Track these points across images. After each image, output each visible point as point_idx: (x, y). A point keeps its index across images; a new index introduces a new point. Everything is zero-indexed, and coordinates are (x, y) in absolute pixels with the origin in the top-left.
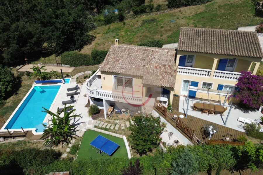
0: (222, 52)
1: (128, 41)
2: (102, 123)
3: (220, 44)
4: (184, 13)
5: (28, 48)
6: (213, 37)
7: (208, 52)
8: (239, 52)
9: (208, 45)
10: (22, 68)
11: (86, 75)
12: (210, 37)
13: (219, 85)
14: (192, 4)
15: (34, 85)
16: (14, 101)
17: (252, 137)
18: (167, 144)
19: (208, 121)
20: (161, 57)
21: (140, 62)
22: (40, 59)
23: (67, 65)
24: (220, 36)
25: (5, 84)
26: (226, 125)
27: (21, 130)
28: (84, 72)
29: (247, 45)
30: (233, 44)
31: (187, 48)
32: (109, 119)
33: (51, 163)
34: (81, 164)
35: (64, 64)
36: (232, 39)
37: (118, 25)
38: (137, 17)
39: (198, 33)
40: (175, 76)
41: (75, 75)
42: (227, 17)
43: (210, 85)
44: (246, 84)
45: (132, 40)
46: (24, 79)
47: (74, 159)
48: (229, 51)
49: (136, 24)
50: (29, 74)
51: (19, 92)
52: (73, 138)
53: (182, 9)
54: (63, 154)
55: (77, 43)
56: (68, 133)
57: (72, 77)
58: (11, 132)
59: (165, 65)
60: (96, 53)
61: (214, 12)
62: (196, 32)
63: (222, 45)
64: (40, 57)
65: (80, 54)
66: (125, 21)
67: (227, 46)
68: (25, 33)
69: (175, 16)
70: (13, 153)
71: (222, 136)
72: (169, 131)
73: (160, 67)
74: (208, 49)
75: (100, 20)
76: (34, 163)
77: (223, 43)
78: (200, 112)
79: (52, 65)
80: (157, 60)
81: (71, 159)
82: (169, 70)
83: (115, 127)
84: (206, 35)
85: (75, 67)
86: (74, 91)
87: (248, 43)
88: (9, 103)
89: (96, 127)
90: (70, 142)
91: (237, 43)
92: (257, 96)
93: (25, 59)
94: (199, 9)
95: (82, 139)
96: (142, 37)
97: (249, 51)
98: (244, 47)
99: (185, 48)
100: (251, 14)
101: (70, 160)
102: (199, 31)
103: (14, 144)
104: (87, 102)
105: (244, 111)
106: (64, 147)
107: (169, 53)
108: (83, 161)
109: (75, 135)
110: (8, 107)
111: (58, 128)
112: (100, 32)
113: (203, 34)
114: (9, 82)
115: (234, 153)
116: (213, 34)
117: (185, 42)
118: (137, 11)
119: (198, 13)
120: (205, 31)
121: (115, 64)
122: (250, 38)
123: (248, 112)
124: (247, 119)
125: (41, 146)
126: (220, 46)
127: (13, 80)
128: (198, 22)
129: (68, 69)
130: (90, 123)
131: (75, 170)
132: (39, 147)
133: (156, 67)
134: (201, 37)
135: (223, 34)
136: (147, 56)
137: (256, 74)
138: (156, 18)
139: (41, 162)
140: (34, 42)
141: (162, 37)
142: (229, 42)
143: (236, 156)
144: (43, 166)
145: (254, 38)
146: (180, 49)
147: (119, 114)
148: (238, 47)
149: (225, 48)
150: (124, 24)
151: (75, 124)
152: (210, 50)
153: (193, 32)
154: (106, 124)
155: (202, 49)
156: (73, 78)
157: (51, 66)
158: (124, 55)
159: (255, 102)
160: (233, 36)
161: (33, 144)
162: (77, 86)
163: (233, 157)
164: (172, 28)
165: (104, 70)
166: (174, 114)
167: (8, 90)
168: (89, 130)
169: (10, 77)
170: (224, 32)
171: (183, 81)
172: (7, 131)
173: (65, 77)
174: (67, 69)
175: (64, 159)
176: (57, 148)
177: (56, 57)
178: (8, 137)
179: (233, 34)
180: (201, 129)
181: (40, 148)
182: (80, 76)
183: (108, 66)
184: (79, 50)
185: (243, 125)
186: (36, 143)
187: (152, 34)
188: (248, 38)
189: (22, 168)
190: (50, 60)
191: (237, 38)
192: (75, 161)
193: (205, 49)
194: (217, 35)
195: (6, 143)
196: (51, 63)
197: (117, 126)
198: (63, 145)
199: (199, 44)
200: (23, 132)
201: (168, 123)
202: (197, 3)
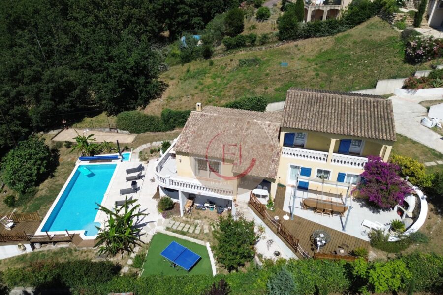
0: (340, 130)
1: (216, 95)
2: (177, 223)
3: (339, 118)
4: (302, 48)
5: (67, 104)
6: (330, 108)
7: (322, 130)
8: (363, 132)
9: (323, 120)
10: (59, 135)
11: (153, 149)
12: (327, 108)
13: (339, 173)
14: (315, 36)
15: (79, 163)
16: (50, 187)
17: (378, 248)
18: (263, 257)
19: (321, 225)
20: (260, 131)
21: (230, 138)
22: (84, 119)
23: (125, 131)
24: (340, 107)
25: (37, 163)
26: (345, 231)
27: (64, 232)
28: (151, 142)
29: (376, 120)
30: (357, 118)
31: (294, 123)
32: (187, 217)
33: (108, 280)
34: (149, 282)
35: (121, 130)
36: (356, 110)
37: (202, 65)
38: (232, 53)
39: (310, 100)
40: (278, 161)
41: (138, 148)
42: (364, 61)
43: (327, 172)
44: (374, 173)
45: (223, 93)
46: (62, 152)
47: (138, 274)
48: (350, 129)
49: (229, 65)
50: (69, 144)
51: (56, 174)
52: (136, 245)
53: (300, 42)
54: (124, 267)
55: (140, 97)
56: (130, 238)
57: (133, 150)
58: (50, 235)
59: (265, 145)
60: (168, 115)
61: (345, 53)
62: (308, 99)
63: (342, 120)
64: (84, 117)
65: (145, 116)
66: (212, 59)
67: (349, 121)
68: (63, 83)
69: (289, 53)
70: (57, 265)
71: (337, 246)
72: (268, 238)
73: (258, 148)
74: (322, 127)
75: (174, 55)
76: (85, 279)
77: (344, 118)
78: (313, 212)
79: (103, 130)
80: (255, 137)
81: (135, 275)
82: (269, 153)
83: (195, 230)
84: (321, 104)
85: (137, 134)
86: (136, 174)
87: (378, 117)
88: (43, 191)
89: (168, 229)
90: (132, 250)
91: (362, 118)
92: (387, 191)
93: (63, 122)
94: (325, 44)
95: (149, 246)
96: (238, 89)
97: (377, 130)
98: (371, 124)
99: (291, 123)
100: (399, 59)
101: (133, 276)
102: (312, 97)
103: (55, 253)
104: (156, 191)
105: (374, 210)
106: (125, 258)
107: (271, 127)
108: (152, 278)
109: (139, 240)
110: (42, 198)
111: (117, 231)
112: (175, 76)
113: (317, 102)
114: (42, 159)
115: (347, 271)
116: (331, 103)
117: (291, 115)
118: (230, 44)
119: (323, 50)
120: (321, 98)
121: (196, 141)
122: (382, 109)
123: (379, 212)
124: (374, 222)
125: (93, 256)
126: (339, 122)
127: (48, 156)
128: (321, 67)
129: (126, 136)
130: (160, 223)
131: (141, 291)
132: (89, 257)
133: (252, 147)
134: (315, 106)
135: (345, 103)
136: (241, 129)
137: (388, 161)
138: (260, 57)
139: (96, 278)
140: (76, 96)
141: (267, 91)
142: (352, 116)
143: (349, 275)
144: (97, 284)
145: (387, 109)
146: (283, 125)
147: (201, 210)
148: (363, 124)
149: (346, 125)
150: (211, 64)
151: (139, 224)
152: (325, 127)
153: (304, 98)
154: (183, 225)
155: (314, 125)
156: (134, 153)
157: (101, 133)
158: (209, 127)
159: (384, 200)
160: (359, 106)
161: (82, 253)
162: (141, 165)
163: (346, 277)
164: (282, 76)
165: (180, 151)
166: (276, 215)
167: (41, 171)
168: (159, 235)
169: (43, 152)
170: (346, 99)
171: (289, 166)
172: (46, 234)
173: (123, 151)
174: (126, 138)
175: (124, 274)
176: (115, 259)
177: (108, 116)
178: (46, 243)
179: (359, 104)
180: (311, 237)
181: (91, 259)
182: (144, 149)
183: (186, 144)
184: (142, 106)
185: (369, 231)
186: (85, 252)
187: (252, 85)
188: (379, 110)
189: (69, 287)
190: (99, 121)
191: (364, 109)
192: (141, 277)
193: (319, 126)
194: (337, 104)
195: (44, 251)
196: (100, 127)
197: (199, 228)
198: (123, 254)
199: (311, 118)
200: (67, 235)
201: (267, 227)
202: (323, 33)
